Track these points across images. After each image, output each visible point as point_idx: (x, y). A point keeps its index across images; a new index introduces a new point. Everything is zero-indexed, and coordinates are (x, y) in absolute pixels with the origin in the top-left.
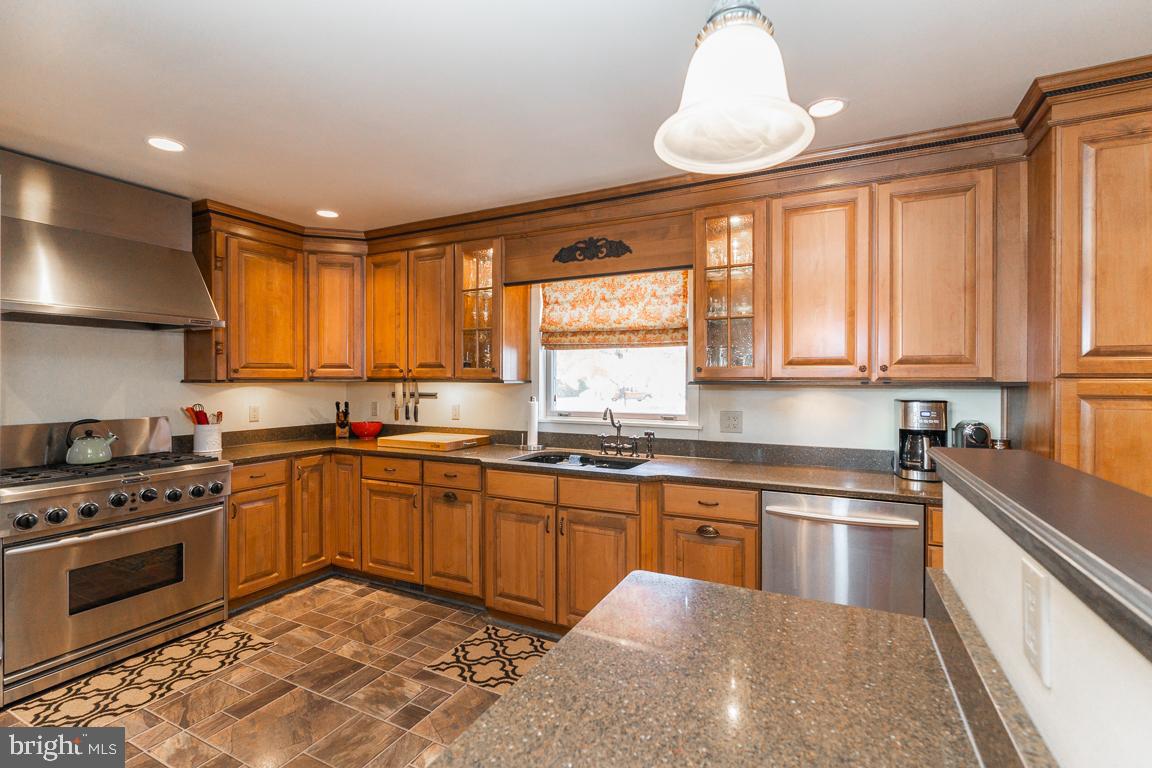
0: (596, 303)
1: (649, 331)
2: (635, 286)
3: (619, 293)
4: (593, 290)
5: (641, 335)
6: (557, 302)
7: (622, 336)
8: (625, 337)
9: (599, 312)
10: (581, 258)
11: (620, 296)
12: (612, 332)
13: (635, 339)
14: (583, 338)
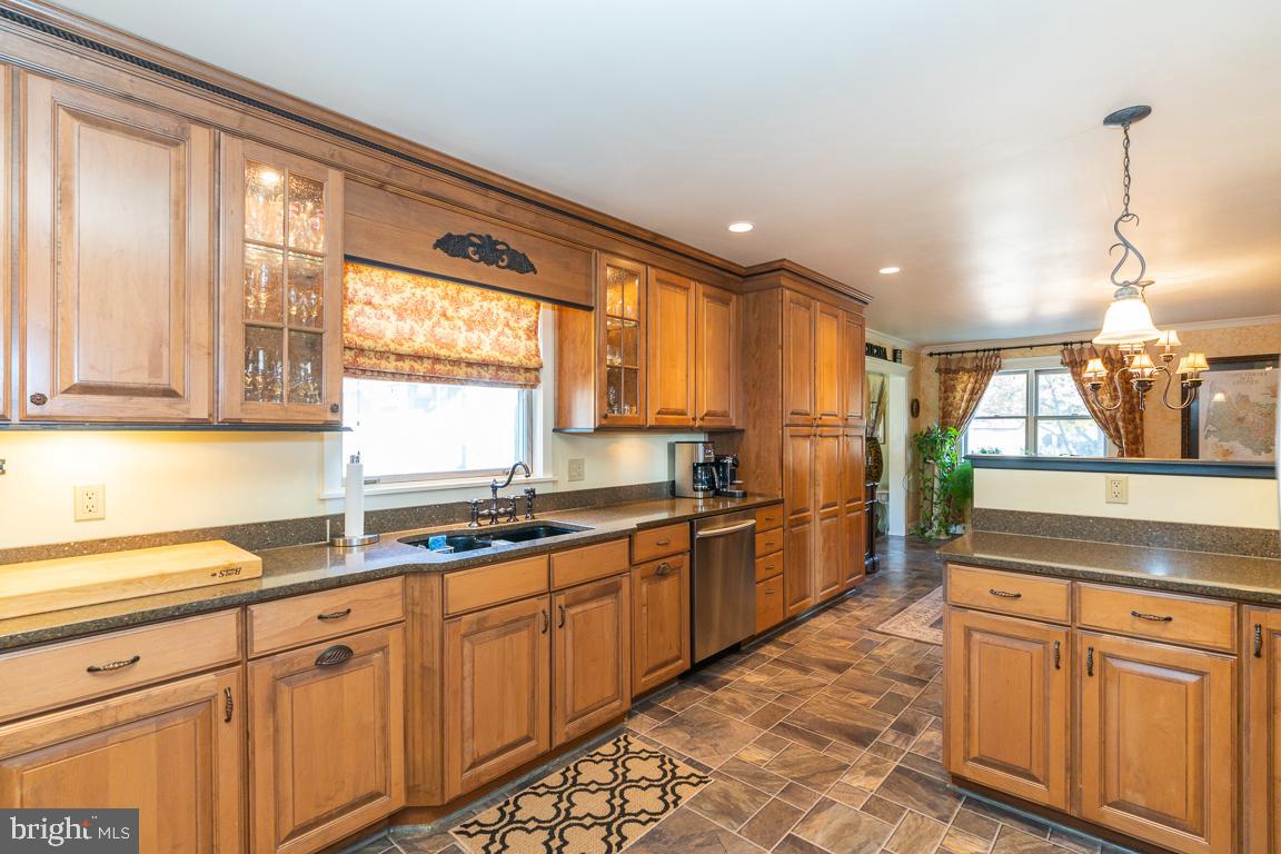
0: (435, 319)
1: (500, 366)
2: (485, 309)
3: (465, 312)
4: (429, 298)
5: (492, 369)
6: (369, 303)
7: (470, 370)
8: (474, 371)
9: (439, 331)
10: (476, 257)
11: (466, 317)
12: (456, 362)
13: (487, 374)
14: (417, 366)
